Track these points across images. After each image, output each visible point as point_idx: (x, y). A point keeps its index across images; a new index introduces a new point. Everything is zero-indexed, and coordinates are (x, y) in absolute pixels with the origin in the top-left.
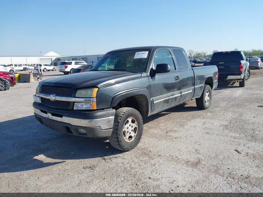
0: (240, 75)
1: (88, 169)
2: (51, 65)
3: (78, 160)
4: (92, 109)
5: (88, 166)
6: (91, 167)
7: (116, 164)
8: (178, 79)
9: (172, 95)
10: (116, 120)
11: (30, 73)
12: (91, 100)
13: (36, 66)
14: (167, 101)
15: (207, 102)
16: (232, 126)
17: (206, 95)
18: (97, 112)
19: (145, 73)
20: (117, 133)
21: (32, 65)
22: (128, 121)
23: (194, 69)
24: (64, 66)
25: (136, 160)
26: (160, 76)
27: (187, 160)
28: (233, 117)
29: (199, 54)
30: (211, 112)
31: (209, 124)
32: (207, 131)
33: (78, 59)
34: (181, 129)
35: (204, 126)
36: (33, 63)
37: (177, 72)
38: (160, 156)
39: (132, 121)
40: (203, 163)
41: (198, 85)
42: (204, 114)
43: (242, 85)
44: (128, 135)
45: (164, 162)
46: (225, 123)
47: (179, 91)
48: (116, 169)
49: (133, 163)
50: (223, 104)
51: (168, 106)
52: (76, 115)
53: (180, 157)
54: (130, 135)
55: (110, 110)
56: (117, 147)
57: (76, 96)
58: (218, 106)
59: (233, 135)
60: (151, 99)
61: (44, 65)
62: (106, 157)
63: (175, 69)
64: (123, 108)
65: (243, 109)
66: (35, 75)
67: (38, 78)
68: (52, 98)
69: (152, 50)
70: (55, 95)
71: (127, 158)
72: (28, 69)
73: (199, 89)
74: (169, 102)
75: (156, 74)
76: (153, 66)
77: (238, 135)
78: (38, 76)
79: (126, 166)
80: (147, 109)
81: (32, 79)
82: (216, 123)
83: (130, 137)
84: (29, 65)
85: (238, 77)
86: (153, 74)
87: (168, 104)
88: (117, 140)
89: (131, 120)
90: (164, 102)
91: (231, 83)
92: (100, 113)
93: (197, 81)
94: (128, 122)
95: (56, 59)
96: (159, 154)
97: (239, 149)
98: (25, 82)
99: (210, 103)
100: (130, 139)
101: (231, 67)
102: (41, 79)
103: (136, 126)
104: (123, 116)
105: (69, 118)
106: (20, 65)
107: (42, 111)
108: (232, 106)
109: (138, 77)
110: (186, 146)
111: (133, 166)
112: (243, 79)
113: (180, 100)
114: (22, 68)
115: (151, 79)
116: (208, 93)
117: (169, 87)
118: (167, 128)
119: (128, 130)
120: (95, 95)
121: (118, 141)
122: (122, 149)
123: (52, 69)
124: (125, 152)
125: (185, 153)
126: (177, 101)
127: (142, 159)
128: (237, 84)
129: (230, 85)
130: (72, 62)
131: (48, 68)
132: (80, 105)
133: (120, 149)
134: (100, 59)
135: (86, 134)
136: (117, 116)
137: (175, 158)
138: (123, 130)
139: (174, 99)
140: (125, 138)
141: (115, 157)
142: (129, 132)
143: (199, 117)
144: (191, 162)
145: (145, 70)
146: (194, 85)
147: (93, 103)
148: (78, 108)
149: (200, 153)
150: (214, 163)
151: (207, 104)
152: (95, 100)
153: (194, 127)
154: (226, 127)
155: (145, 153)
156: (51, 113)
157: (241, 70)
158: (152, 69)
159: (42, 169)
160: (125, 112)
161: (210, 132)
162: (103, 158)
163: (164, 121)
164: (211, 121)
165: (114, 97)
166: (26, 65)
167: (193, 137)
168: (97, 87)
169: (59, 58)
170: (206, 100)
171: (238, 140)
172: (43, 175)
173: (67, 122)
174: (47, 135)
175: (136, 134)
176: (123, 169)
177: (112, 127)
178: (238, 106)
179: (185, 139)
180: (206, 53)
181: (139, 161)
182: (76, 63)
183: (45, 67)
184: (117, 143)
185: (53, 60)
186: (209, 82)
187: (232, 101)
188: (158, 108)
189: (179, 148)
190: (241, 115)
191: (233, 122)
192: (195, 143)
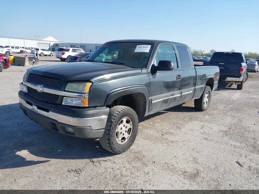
0: (240, 78)
1: (73, 173)
2: (49, 50)
3: (63, 160)
4: (83, 106)
5: (74, 169)
6: (77, 170)
7: (105, 170)
8: (180, 78)
9: (172, 95)
10: (109, 120)
11: (26, 56)
12: (82, 96)
13: (33, 49)
14: (166, 101)
15: (205, 103)
16: (232, 132)
17: (206, 96)
18: (88, 110)
19: (145, 70)
20: (109, 134)
21: (29, 49)
22: (122, 120)
23: (197, 69)
24: (61, 52)
25: (128, 166)
26: (161, 73)
27: (184, 171)
28: (232, 122)
29: (196, 52)
30: (209, 115)
31: (208, 129)
32: (205, 137)
33: (76, 47)
34: (178, 132)
35: (202, 130)
36: (31, 47)
37: (179, 70)
38: (155, 163)
39: (127, 121)
40: (202, 176)
41: (199, 85)
42: (202, 116)
43: (240, 87)
44: (121, 137)
45: (159, 171)
46: (225, 129)
47: (180, 91)
48: (104, 175)
49: (124, 169)
50: (221, 107)
51: (166, 106)
52: (64, 112)
53: (176, 166)
54: (123, 136)
55: (103, 109)
56: (108, 149)
57: (66, 90)
58: (216, 109)
59: (233, 143)
60: (150, 98)
61: (41, 49)
62: (94, 160)
63: (178, 67)
64: (118, 106)
65: (242, 114)
66: (30, 59)
67: (34, 62)
68: (39, 88)
69: (155, 44)
70: (43, 86)
71: (118, 162)
72: (25, 52)
73: (200, 89)
74: (168, 102)
75: (158, 71)
76: (154, 62)
77: (239, 144)
78: (34, 61)
79: (116, 172)
80: (144, 109)
81: (27, 63)
82: (215, 128)
83: (123, 138)
84: (26, 48)
85: (238, 79)
86: (154, 70)
87: (167, 105)
88: (108, 142)
89: (126, 119)
90: (163, 102)
91: (229, 85)
92: (91, 112)
93: (199, 81)
94: (122, 122)
95: (54, 44)
96: (153, 160)
97: (241, 162)
98: (19, 65)
99: (208, 105)
100: (123, 140)
101: (231, 68)
102: (36, 64)
103: (131, 127)
104: (118, 116)
105: (56, 114)
106: (18, 48)
107: (28, 102)
108: (231, 109)
109: (138, 73)
110: (183, 153)
111: (124, 173)
112: (242, 82)
113: (179, 101)
114: (18, 51)
115: (151, 77)
116: (208, 95)
117: (169, 86)
118: (162, 129)
119: (121, 131)
120: (87, 89)
121: (110, 142)
122: (113, 151)
123: (49, 54)
124: (117, 154)
125: (182, 161)
126: (176, 102)
127: (134, 165)
128: (235, 86)
129: (228, 87)
130: (69, 49)
131: (45, 53)
132: (69, 100)
133: (111, 151)
134: (98, 49)
135: (74, 134)
136: (110, 115)
137: (171, 167)
138: (117, 131)
139: (173, 99)
140: (117, 140)
141: (105, 159)
142: (122, 133)
143: (196, 119)
144: (188, 173)
145: (146, 66)
146: (195, 85)
147: (85, 99)
148: (67, 103)
149: (198, 163)
150: (215, 177)
151: (205, 106)
152: (87, 96)
153: (192, 130)
154: (226, 133)
155: (139, 158)
156: (36, 106)
157: (241, 72)
158: (153, 65)
159: (21, 169)
160: (120, 111)
161: (208, 138)
162: (91, 160)
163: (159, 120)
164: (210, 125)
165: (109, 94)
166: (23, 48)
167: (191, 142)
168: (91, 82)
169: (58, 44)
170: (204, 101)
171: (239, 149)
172: (21, 177)
173: (53, 118)
174: (33, 126)
175: (130, 136)
176: (112, 176)
177: (104, 127)
178: (237, 110)
179: (182, 144)
180: (204, 51)
181: (131, 168)
182: (74, 51)
183: (42, 51)
184: (108, 145)
185: (51, 45)
186: (210, 83)
187: (230, 104)
188: (156, 108)
189: (175, 154)
190: (240, 121)
191: (233, 128)
192: (193, 149)
